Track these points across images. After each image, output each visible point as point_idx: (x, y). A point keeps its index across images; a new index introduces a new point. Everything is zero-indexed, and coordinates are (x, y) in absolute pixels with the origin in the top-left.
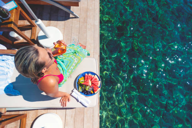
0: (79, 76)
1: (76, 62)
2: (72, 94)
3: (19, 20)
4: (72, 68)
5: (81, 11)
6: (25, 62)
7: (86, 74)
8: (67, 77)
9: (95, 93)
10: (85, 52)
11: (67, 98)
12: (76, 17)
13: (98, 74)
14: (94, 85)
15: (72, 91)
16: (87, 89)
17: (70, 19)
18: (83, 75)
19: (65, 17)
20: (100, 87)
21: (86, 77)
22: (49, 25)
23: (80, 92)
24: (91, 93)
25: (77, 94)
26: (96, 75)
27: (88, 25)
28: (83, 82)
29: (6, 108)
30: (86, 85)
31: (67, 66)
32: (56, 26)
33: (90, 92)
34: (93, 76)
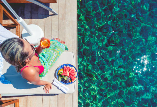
0: (59, 68)
1: (55, 55)
2: (53, 83)
3: (3, 19)
4: (53, 61)
5: (59, 7)
6: (12, 51)
7: (65, 66)
8: (48, 69)
9: (73, 82)
10: (63, 46)
11: (49, 86)
12: (55, 14)
13: (75, 66)
14: (72, 75)
15: (53, 81)
16: (66, 78)
17: (50, 16)
18: (62, 67)
19: (45, 14)
20: (77, 77)
21: (65, 69)
22: (31, 23)
23: (60, 81)
24: (70, 82)
25: (57, 83)
26: (73, 67)
27: (67, 21)
28: (62, 73)
29: (1, 95)
30: (64, 75)
31: (48, 59)
32: (37, 24)
33: (68, 81)
34: (71, 68)
